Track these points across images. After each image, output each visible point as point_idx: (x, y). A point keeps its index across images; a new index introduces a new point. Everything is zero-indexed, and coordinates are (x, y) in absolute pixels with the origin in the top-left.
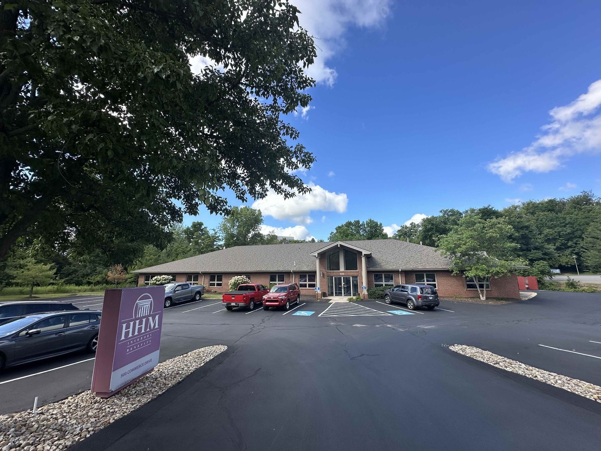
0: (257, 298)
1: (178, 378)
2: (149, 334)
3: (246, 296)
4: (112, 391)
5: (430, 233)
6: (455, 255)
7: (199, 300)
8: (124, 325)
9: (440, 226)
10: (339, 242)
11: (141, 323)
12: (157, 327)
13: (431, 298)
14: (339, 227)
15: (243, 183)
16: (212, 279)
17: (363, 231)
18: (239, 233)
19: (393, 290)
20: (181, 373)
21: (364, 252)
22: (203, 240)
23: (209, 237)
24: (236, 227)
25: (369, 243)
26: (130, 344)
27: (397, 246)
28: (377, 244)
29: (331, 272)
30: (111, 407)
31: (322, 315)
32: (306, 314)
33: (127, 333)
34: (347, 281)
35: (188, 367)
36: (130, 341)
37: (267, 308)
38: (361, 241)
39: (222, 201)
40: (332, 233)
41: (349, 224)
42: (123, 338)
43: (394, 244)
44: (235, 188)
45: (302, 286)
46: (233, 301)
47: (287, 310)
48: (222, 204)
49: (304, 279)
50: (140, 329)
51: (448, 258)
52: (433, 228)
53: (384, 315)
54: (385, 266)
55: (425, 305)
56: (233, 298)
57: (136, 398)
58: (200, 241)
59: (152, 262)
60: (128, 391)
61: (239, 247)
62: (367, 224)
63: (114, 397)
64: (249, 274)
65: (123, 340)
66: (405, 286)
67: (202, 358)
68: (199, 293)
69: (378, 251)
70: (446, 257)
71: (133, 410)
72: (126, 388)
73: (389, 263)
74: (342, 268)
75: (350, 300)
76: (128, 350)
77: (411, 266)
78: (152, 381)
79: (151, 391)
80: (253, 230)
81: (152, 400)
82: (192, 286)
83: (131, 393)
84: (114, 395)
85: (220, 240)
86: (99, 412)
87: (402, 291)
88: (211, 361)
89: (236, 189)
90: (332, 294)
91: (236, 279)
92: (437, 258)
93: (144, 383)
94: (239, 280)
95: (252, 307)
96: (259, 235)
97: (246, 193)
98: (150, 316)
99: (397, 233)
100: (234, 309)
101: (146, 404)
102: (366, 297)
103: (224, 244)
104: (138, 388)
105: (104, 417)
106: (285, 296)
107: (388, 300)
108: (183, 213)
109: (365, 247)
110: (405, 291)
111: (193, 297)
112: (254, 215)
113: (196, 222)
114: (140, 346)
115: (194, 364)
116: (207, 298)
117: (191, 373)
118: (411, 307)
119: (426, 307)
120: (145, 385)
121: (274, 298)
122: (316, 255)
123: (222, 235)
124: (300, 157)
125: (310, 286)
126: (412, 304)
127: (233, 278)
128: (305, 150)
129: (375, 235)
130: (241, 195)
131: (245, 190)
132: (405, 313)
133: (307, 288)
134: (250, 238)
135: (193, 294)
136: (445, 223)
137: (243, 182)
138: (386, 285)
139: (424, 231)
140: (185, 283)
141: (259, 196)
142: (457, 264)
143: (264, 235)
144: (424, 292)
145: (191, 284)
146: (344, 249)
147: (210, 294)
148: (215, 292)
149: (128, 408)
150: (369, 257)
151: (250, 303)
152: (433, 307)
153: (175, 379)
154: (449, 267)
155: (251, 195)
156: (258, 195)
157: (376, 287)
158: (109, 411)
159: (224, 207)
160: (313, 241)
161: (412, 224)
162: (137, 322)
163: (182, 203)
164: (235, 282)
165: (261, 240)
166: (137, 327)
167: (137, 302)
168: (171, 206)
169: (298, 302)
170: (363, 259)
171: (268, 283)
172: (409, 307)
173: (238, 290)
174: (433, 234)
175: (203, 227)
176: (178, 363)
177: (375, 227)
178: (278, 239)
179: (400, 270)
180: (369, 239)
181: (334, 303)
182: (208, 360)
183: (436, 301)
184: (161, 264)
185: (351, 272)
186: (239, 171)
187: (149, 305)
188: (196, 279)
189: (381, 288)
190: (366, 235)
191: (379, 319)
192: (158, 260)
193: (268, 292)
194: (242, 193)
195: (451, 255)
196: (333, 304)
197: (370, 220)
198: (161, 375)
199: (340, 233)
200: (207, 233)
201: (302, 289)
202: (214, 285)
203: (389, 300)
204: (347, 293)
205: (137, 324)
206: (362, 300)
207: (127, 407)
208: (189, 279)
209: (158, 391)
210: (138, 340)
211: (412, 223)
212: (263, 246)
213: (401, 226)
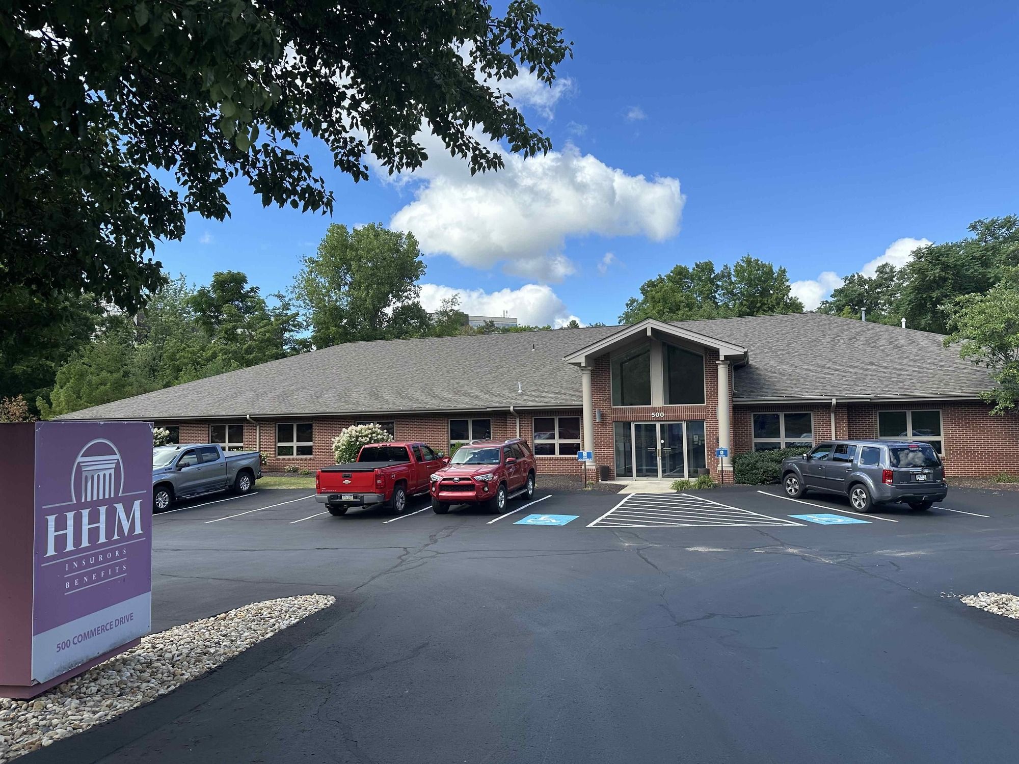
0: (415, 482)
1: (208, 662)
2: (120, 549)
3: (386, 476)
4: (39, 683)
5: (934, 295)
6: (1006, 354)
7: (249, 491)
8: (51, 519)
9: (969, 273)
10: (650, 320)
11: (94, 518)
12: (138, 530)
13: (922, 478)
14: (652, 284)
15: (353, 118)
16: (286, 434)
17: (724, 294)
18: (355, 307)
19: (809, 458)
20: (214, 653)
21: (725, 351)
22: (250, 326)
23: (265, 316)
24: (347, 288)
25: (743, 328)
26: (72, 570)
27: (829, 332)
28: (766, 329)
29: (624, 411)
30: (40, 717)
31: (597, 524)
32: (554, 521)
33: (61, 541)
34: (672, 434)
35: (232, 641)
36: (70, 562)
37: (443, 508)
38: (718, 321)
39: (296, 165)
40: (633, 301)
41: (681, 274)
42: (51, 552)
43: (822, 328)
44: (330, 136)
45: (541, 449)
46: (347, 489)
47: (498, 512)
48: (296, 174)
49: (549, 433)
50: (94, 533)
51: (982, 365)
52: (945, 280)
53: (780, 524)
54: (789, 389)
55: (904, 499)
56: (347, 482)
57: (100, 702)
58: (239, 331)
59: (106, 391)
60: (79, 688)
61: (357, 344)
62: (739, 271)
63: (43, 698)
64: (388, 420)
65: (52, 558)
66: (848, 445)
67: (268, 621)
68: (247, 471)
69: (770, 348)
70: (977, 362)
71: (98, 722)
72: (72, 680)
73: (802, 381)
74: (658, 399)
75: (681, 488)
76: (68, 585)
77: (869, 391)
78: (140, 667)
79: (138, 687)
80: (399, 298)
81: (144, 705)
82: (227, 453)
83: (88, 692)
84: (45, 694)
85: (299, 326)
86: (11, 725)
87: (835, 459)
88: (290, 628)
89: (332, 137)
90: (628, 473)
91: (354, 432)
92: (951, 365)
93: (119, 671)
94: (362, 437)
95: (400, 505)
96: (415, 311)
97: (363, 151)
98: (117, 500)
99: (831, 300)
100: (351, 510)
101: (126, 714)
102: (730, 480)
103: (313, 337)
104: (104, 682)
105: (27, 736)
106: (494, 472)
107: (793, 486)
108: (185, 210)
109: (729, 336)
110: (846, 461)
111: (232, 483)
112: (398, 251)
113: (225, 272)
114: (99, 579)
115: (246, 634)
116: (272, 485)
117: (241, 653)
118: (860, 505)
119: (906, 505)
120: (121, 676)
121: (461, 479)
122: (582, 360)
123: (306, 311)
124: (523, 39)
125: (565, 449)
126: (864, 496)
127: (344, 429)
128: (540, 19)
129: (764, 304)
130: (352, 159)
131: (361, 142)
132: (840, 520)
133: (557, 454)
134: (388, 321)
135: (233, 475)
136: (985, 264)
137: (354, 113)
138: (788, 445)
139: (918, 289)
140: (205, 445)
141: (404, 161)
142: (1010, 382)
143: (431, 314)
144: (902, 463)
145: (224, 449)
146: (664, 344)
147: (282, 476)
148: (295, 470)
149: (83, 719)
150: (738, 365)
151: (395, 494)
152: (928, 504)
153: (200, 665)
154: (984, 393)
155: (379, 157)
156: (401, 159)
157: (757, 450)
158: (37, 724)
159: (303, 184)
160: (574, 325)
161: (881, 270)
162: (85, 513)
163: (179, 179)
164: (349, 443)
165: (420, 327)
166: (86, 527)
167: (80, 459)
168: (147, 186)
169: (530, 492)
170: (722, 373)
171: (446, 443)
172: (856, 504)
173: (360, 461)
174: (946, 296)
175: (247, 287)
176: (202, 630)
177: (764, 282)
178: (470, 324)
179: (834, 401)
180: (742, 314)
181: (633, 494)
182: (283, 625)
183: (938, 486)
184: (133, 395)
185: (684, 410)
186: (341, 80)
187: (112, 471)
188: (237, 436)
189: (775, 453)
190: (734, 305)
191: (762, 533)
192: (124, 386)
193: (445, 465)
194: (352, 152)
195: (994, 355)
196: (629, 497)
197: (749, 262)
198: (161, 656)
199: (654, 301)
200: (260, 305)
201: (541, 459)
202: (289, 451)
203: (797, 487)
204: (673, 466)
205: (85, 520)
206: (715, 486)
207: (80, 717)
208: (217, 437)
209: (157, 687)
210: (92, 561)
211: (884, 266)
212: (427, 342)
213: (846, 279)
